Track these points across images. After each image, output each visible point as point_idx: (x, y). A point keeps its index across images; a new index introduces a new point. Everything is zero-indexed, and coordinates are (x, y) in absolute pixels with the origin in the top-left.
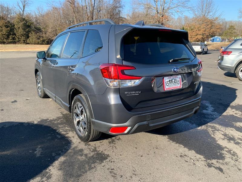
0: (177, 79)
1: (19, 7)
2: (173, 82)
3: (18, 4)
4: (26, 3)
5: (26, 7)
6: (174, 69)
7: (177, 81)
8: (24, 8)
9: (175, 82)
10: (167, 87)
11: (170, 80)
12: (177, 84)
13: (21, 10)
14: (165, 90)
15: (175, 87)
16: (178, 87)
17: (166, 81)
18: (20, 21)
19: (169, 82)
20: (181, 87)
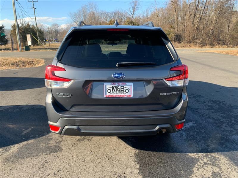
0: (125, 86)
1: (130, 12)
2: (119, 90)
3: (130, 9)
4: (136, 7)
5: (135, 11)
6: (116, 74)
7: (125, 89)
8: (134, 12)
9: (122, 89)
10: (108, 94)
11: (114, 86)
12: (125, 92)
13: (131, 14)
14: (105, 96)
15: (121, 96)
16: (125, 96)
17: (108, 87)
18: (128, 24)
19: (111, 89)
20: (132, 96)
